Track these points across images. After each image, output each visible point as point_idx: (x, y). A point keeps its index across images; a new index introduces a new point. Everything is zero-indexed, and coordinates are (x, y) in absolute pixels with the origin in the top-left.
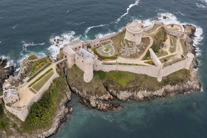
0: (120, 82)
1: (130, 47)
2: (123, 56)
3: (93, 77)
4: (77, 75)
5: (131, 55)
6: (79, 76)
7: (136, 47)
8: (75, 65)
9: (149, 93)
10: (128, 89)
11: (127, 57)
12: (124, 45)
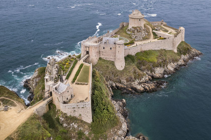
0: (150, 59)
1: (139, 32)
2: (137, 41)
3: (126, 63)
4: (108, 67)
5: (143, 38)
6: (110, 67)
7: (143, 32)
8: (100, 59)
9: (176, 64)
10: (159, 65)
11: (141, 40)
12: (134, 32)
